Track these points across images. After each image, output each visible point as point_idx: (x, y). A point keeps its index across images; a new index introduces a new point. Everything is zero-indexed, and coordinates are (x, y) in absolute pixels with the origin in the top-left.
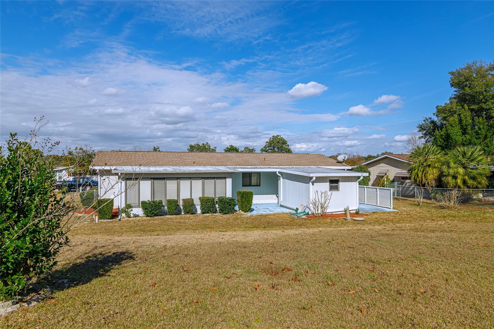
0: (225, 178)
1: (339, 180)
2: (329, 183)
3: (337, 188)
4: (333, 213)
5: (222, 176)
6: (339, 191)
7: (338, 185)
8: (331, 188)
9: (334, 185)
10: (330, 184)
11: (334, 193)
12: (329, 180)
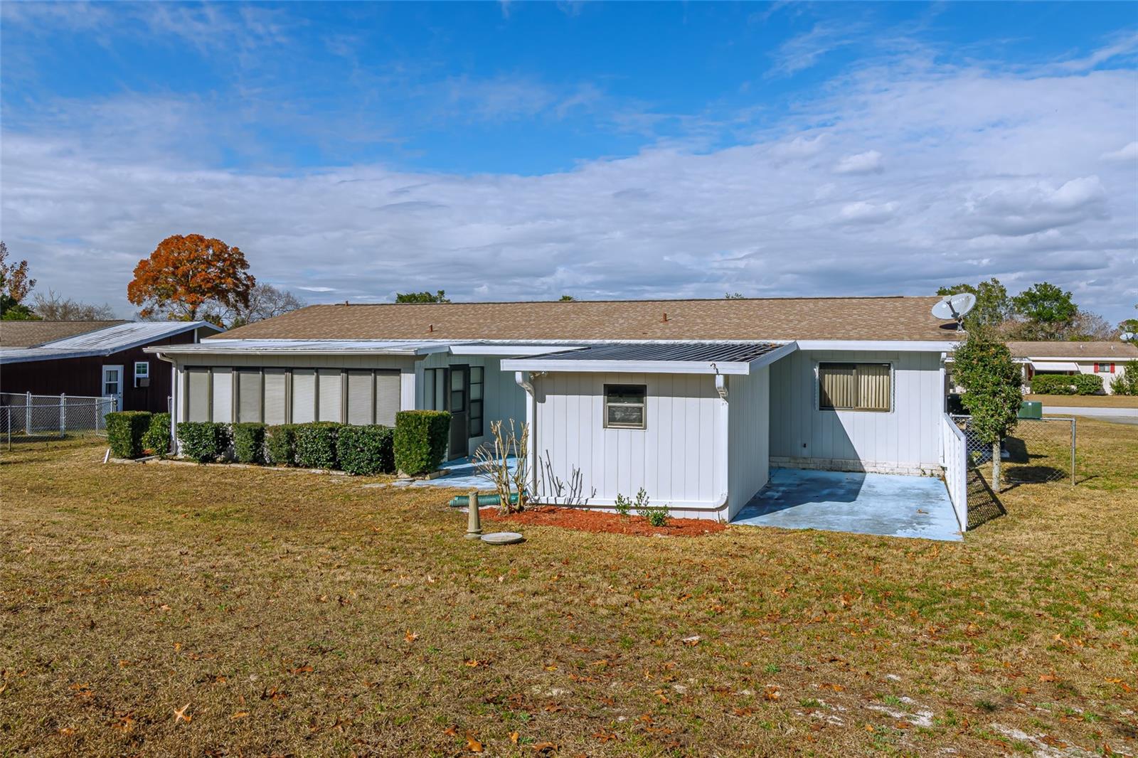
0: (397, 372)
1: (645, 386)
2: (601, 397)
3: (637, 420)
4: (603, 510)
5: (389, 366)
6: (645, 428)
7: (640, 409)
8: (612, 419)
9: (626, 405)
10: (608, 402)
11: (624, 435)
12: (605, 385)
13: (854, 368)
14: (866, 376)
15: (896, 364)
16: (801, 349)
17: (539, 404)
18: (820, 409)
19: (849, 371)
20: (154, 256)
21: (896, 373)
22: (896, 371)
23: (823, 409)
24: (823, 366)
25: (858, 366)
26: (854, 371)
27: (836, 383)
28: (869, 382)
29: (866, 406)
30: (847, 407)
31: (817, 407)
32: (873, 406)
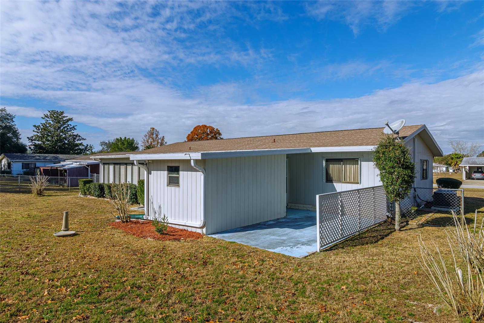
1: (179, 166)
3: (177, 183)
6: (179, 186)
7: (178, 177)
8: (170, 182)
9: (174, 175)
10: (168, 174)
11: (173, 189)
12: (168, 166)
13: (342, 161)
14: (349, 165)
15: (362, 159)
16: (313, 152)
17: (149, 175)
18: (326, 182)
19: (339, 163)
20: (191, 132)
21: (362, 164)
22: (362, 162)
23: (327, 182)
24: (327, 161)
25: (343, 160)
26: (342, 163)
27: (334, 168)
28: (350, 168)
29: (349, 181)
30: (339, 181)
31: (324, 180)
32: (352, 181)
